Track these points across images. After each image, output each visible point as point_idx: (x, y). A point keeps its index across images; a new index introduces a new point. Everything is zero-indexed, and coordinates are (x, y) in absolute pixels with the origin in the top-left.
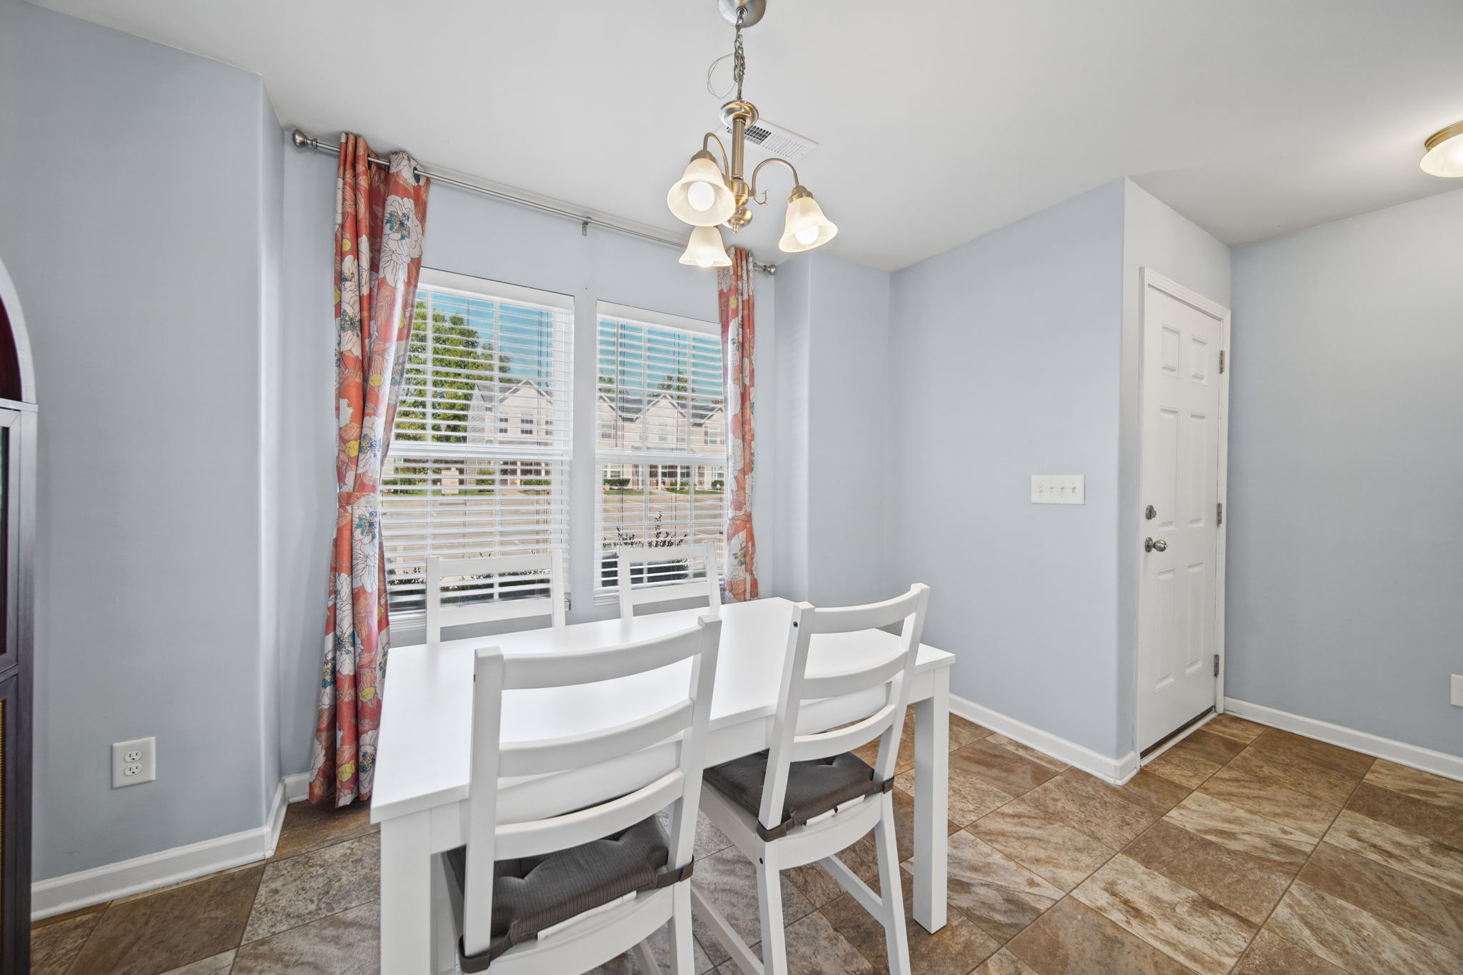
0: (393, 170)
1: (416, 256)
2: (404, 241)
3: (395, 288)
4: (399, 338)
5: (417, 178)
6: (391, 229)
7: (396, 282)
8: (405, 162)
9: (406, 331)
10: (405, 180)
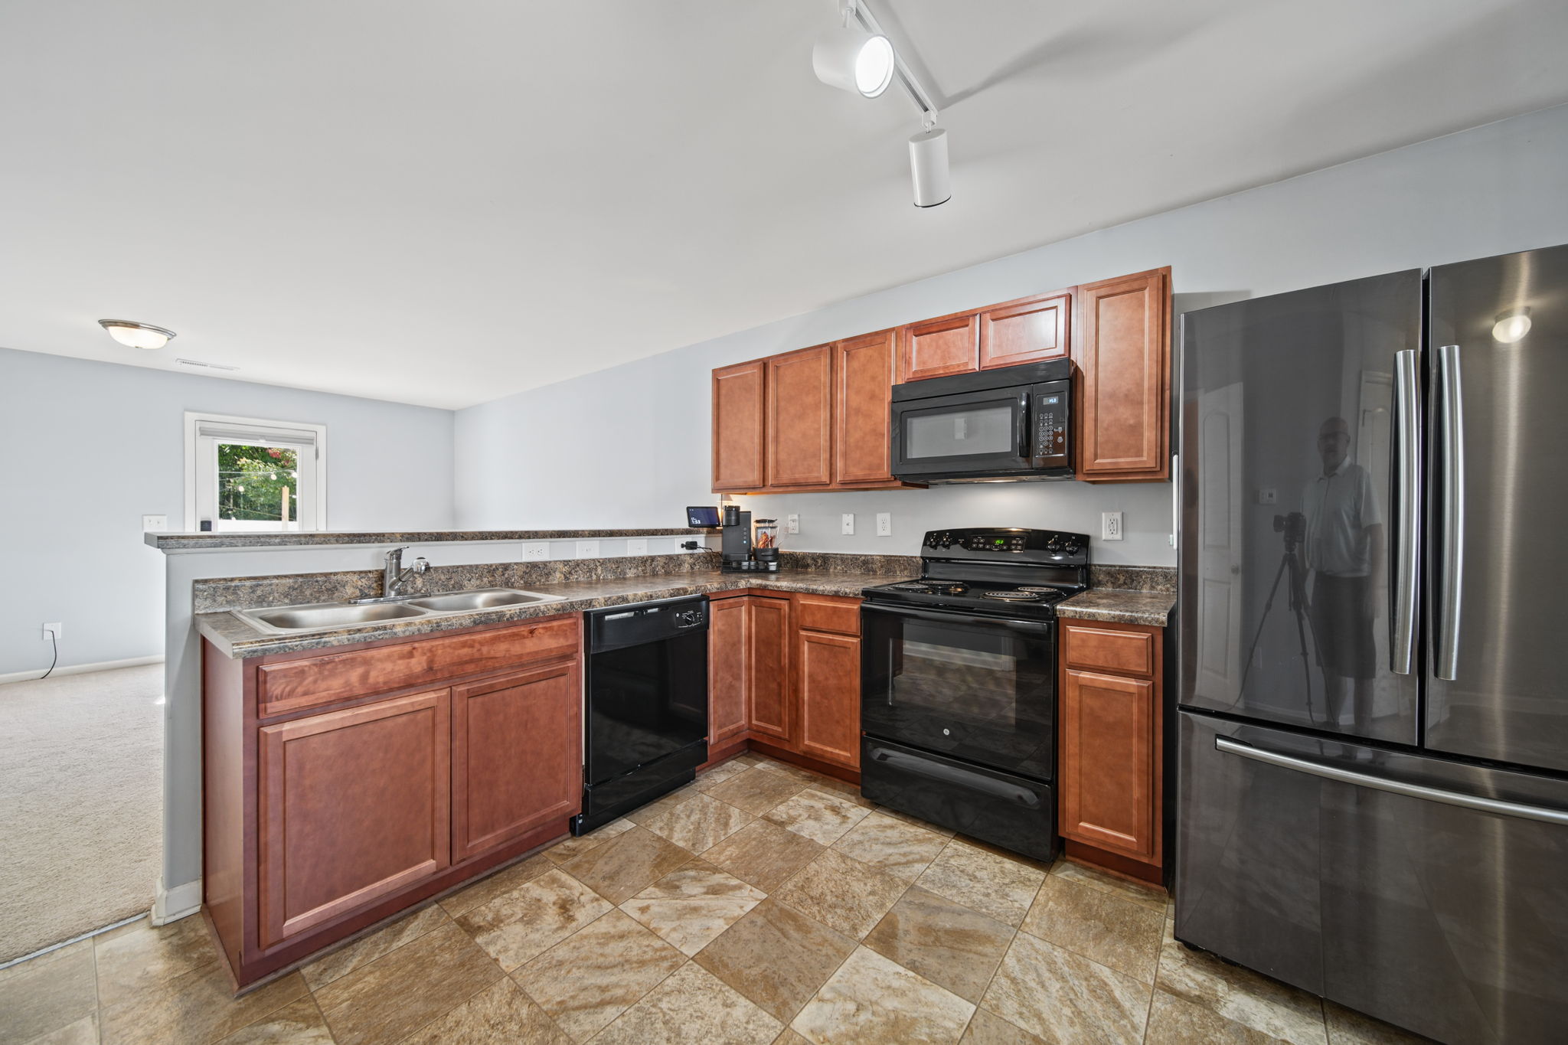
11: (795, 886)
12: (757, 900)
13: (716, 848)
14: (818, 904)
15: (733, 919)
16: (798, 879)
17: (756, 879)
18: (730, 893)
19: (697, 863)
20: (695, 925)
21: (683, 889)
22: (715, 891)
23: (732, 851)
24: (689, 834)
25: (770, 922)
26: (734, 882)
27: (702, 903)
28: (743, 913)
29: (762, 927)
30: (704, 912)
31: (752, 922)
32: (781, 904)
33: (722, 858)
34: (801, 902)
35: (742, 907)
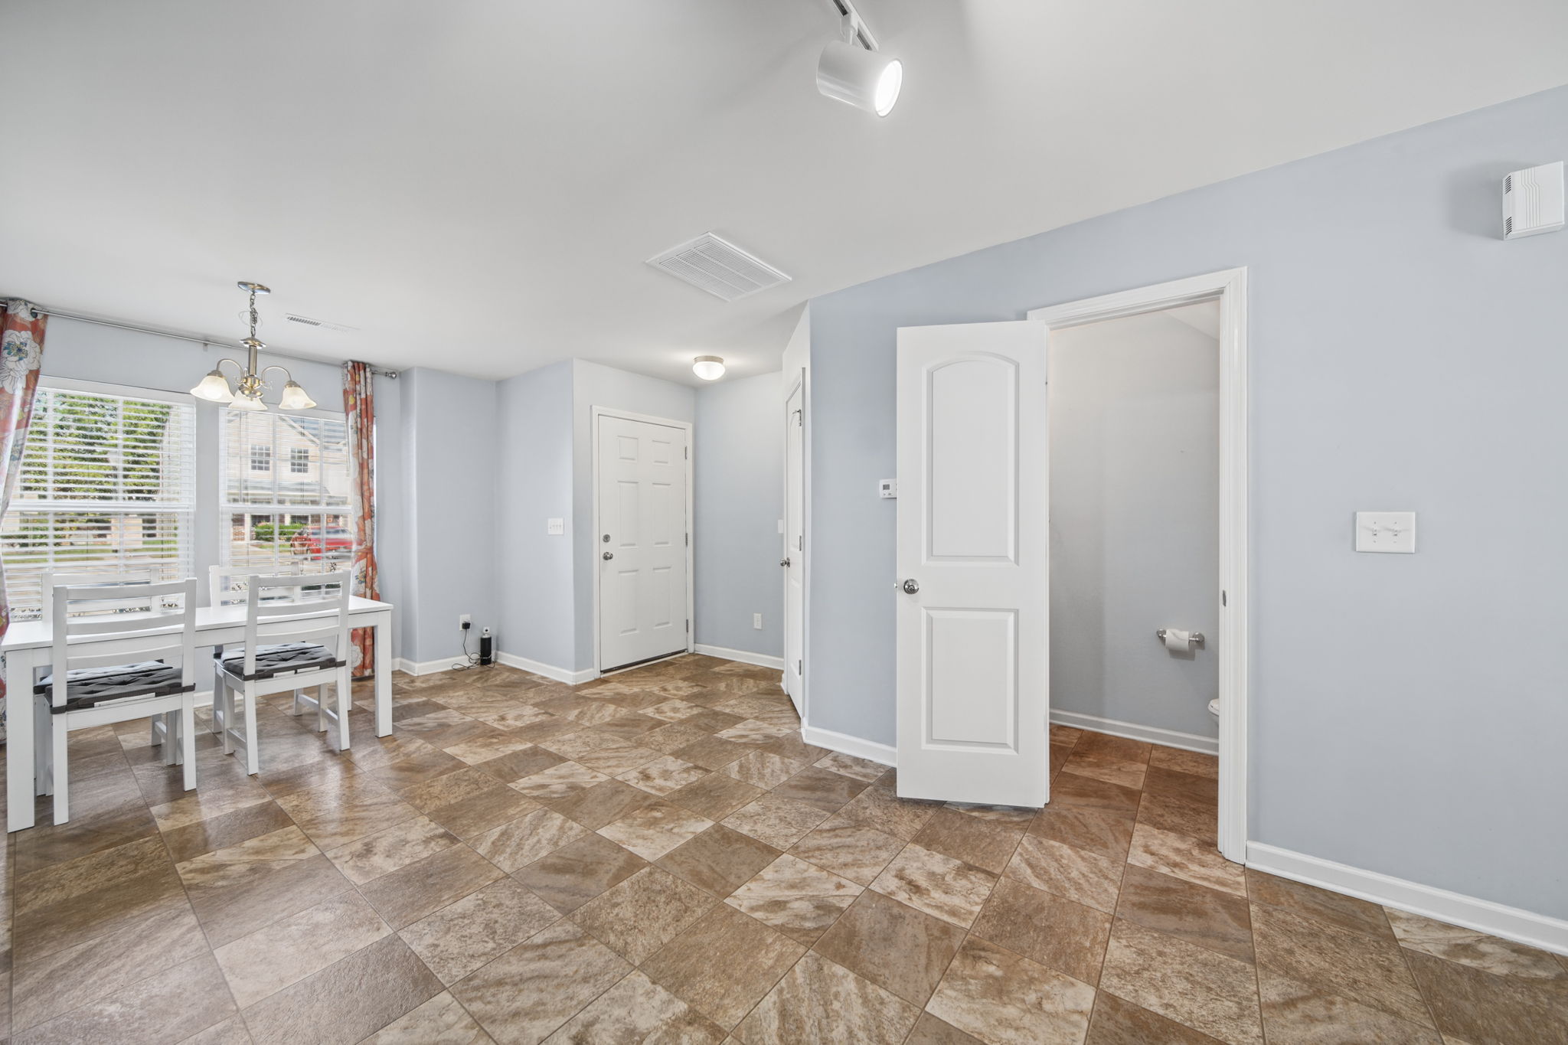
0: (10, 312)
1: (34, 368)
2: (22, 362)
3: (12, 395)
4: (18, 427)
5: (35, 315)
6: (9, 353)
7: (14, 390)
8: (22, 307)
9: (25, 421)
10: (22, 319)
11: (694, 911)
12: (735, 897)
13: (789, 963)
14: (676, 894)
15: (756, 880)
16: (688, 920)
17: (735, 919)
18: (761, 903)
19: (808, 939)
20: (788, 874)
21: (811, 906)
22: (777, 905)
23: (767, 960)
24: (834, 989)
25: (723, 878)
26: (758, 915)
27: (787, 893)
28: (747, 884)
29: (731, 874)
30: (783, 885)
31: (739, 877)
32: (711, 892)
33: (777, 946)
34: (691, 896)
35: (749, 889)
